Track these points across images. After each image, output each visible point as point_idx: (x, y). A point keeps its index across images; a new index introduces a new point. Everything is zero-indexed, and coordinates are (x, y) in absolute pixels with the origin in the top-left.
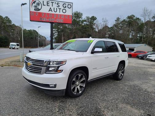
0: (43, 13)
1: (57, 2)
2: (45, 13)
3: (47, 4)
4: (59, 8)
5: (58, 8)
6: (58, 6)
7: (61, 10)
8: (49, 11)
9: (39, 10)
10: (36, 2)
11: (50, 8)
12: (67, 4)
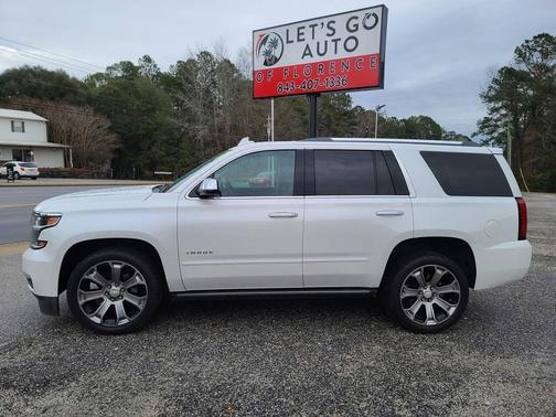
0: (286, 68)
1: (326, 21)
2: (291, 67)
3: (299, 34)
4: (333, 37)
5: (329, 39)
6: (331, 32)
7: (340, 44)
8: (305, 54)
9: (277, 60)
10: (269, 40)
11: (307, 47)
12: (361, 15)
